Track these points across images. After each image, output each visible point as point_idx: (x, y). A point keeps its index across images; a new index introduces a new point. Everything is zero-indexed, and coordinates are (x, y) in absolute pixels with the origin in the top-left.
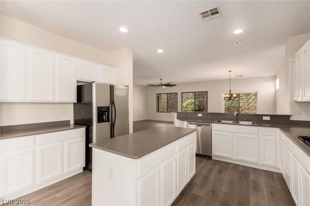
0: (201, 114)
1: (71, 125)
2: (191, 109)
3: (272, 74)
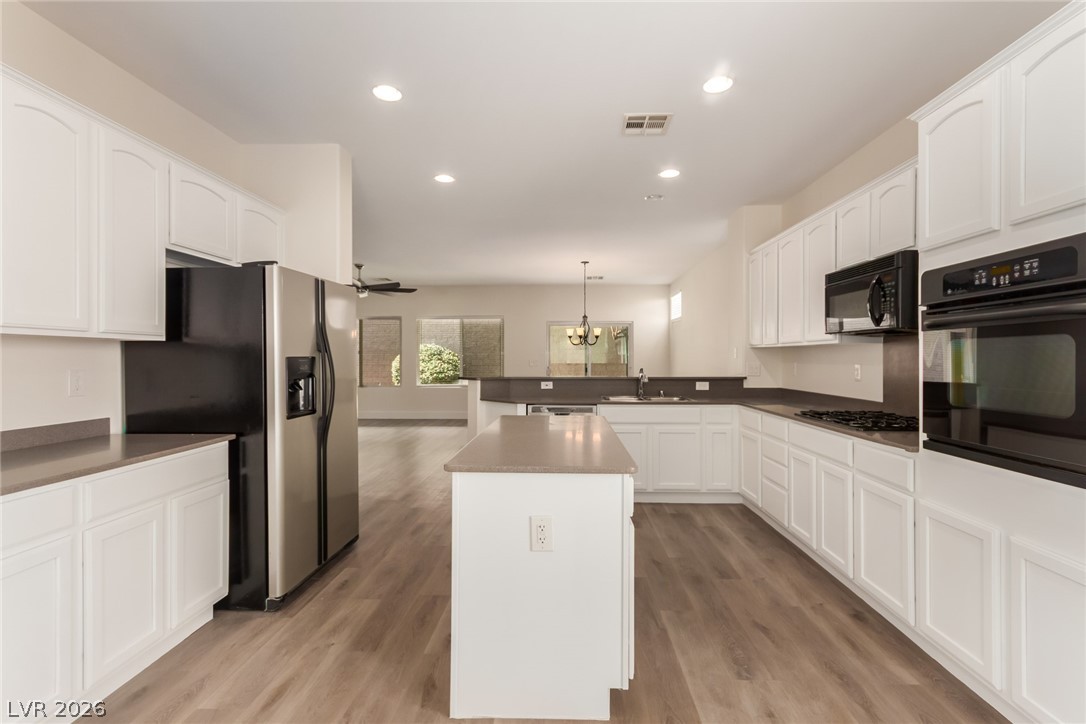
0: (551, 383)
1: (112, 439)
2: (428, 374)
3: (664, 280)
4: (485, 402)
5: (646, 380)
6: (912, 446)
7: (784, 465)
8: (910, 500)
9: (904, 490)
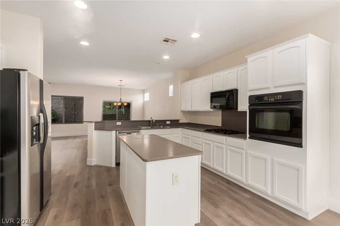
0: (121, 123)
4: (96, 131)
5: (154, 121)
6: (245, 138)
7: (200, 145)
8: (245, 151)
9: (243, 149)
